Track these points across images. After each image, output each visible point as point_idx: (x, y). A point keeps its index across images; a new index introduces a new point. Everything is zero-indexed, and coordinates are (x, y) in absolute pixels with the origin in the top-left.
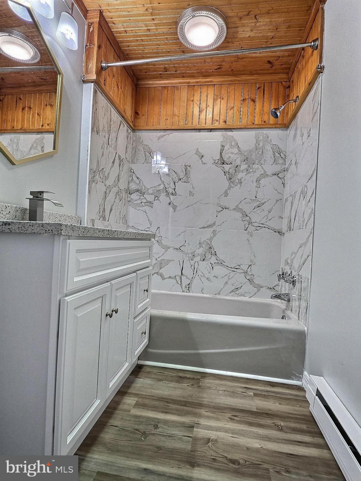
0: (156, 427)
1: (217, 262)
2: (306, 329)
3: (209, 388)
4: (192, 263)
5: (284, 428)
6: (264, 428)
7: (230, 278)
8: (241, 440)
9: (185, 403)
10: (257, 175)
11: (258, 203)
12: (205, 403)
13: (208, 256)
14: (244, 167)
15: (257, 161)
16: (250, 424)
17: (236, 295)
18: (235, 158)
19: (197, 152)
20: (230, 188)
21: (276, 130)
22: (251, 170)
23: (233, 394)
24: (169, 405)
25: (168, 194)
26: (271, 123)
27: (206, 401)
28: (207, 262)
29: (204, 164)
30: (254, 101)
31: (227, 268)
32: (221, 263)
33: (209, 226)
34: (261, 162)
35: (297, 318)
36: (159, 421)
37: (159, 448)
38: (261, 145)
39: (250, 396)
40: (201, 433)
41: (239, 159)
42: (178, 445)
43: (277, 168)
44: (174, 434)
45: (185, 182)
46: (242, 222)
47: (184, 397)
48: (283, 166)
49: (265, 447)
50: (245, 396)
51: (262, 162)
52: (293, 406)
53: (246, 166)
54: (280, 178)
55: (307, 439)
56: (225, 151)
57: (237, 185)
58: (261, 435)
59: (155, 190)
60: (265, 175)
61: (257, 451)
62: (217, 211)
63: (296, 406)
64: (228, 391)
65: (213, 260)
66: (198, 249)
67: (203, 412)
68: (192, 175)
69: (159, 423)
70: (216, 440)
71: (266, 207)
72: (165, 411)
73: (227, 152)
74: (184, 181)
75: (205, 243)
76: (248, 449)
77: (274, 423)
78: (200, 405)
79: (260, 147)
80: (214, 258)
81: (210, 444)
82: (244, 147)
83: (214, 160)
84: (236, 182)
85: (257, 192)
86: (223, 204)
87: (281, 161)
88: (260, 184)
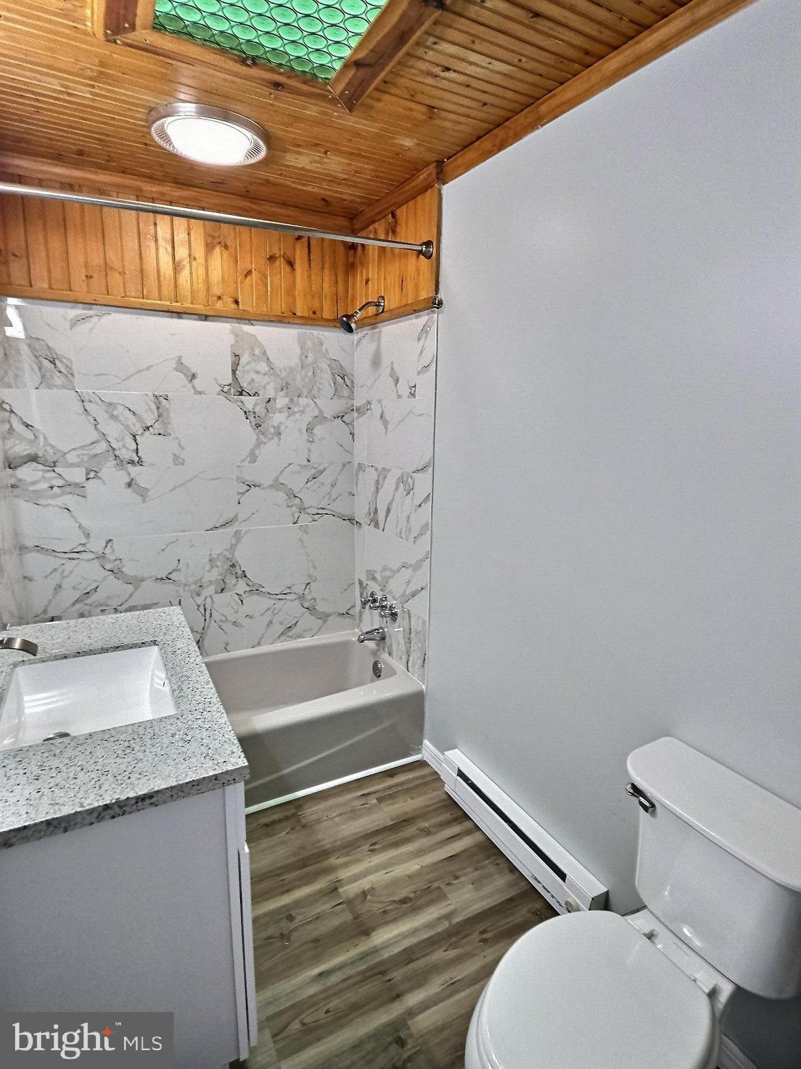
0: (291, 918)
1: (248, 589)
2: (424, 687)
3: (319, 821)
4: (200, 600)
5: (431, 829)
6: (410, 842)
7: (275, 612)
8: (398, 871)
9: (304, 863)
10: (308, 417)
11: (313, 471)
12: (328, 846)
13: (231, 580)
14: (282, 401)
15: (305, 392)
16: (396, 845)
17: (289, 639)
18: (263, 383)
19: (180, 366)
20: (259, 444)
21: (335, 332)
22: (296, 410)
23: (354, 814)
24: (283, 878)
25: (120, 462)
26: (326, 318)
27: (327, 843)
28: (231, 593)
29: (200, 393)
30: (291, 264)
31: (269, 596)
32: (256, 590)
33: (226, 524)
34: (313, 392)
35: (404, 668)
36: (287, 908)
37: (316, 940)
38: (310, 359)
39: (375, 805)
40: (350, 890)
41: (272, 385)
42: (335, 922)
43: (339, 405)
44: (319, 913)
45: (160, 434)
46: (288, 509)
47: (294, 854)
48: (350, 402)
49: (424, 864)
50: (370, 809)
51: (315, 392)
52: (425, 794)
53: (287, 400)
54: (347, 424)
55: (456, 829)
56: (243, 367)
57: (272, 438)
58: (413, 852)
59: (83, 455)
60: (320, 418)
61: (418, 874)
62: (238, 493)
63: (429, 793)
64: (345, 813)
65: (242, 586)
66: (209, 571)
67: (334, 861)
68: (176, 420)
69: (289, 910)
70: (372, 888)
71: (326, 478)
72: (286, 888)
73: (245, 369)
74: (157, 432)
75: (221, 557)
76: (409, 877)
77: (418, 829)
78: (325, 854)
79: (308, 362)
80: (242, 582)
81: (369, 897)
82: (279, 363)
83: (220, 385)
84: (271, 432)
85: (309, 450)
86: (249, 478)
87: (346, 392)
88: (314, 435)
